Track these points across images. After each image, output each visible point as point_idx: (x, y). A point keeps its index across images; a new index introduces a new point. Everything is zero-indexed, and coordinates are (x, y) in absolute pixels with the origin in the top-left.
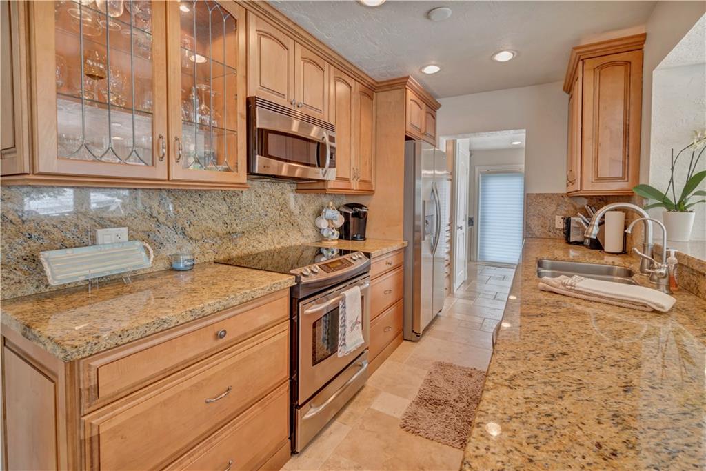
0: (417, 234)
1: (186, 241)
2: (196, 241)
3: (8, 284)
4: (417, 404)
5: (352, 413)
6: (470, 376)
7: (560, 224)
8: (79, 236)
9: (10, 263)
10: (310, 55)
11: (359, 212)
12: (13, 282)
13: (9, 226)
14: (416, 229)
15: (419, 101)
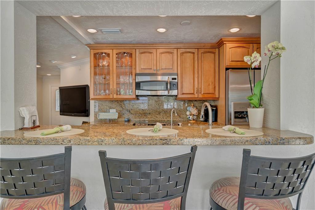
1: (130, 114)
2: (133, 114)
10: (165, 50)
15: (244, 45)
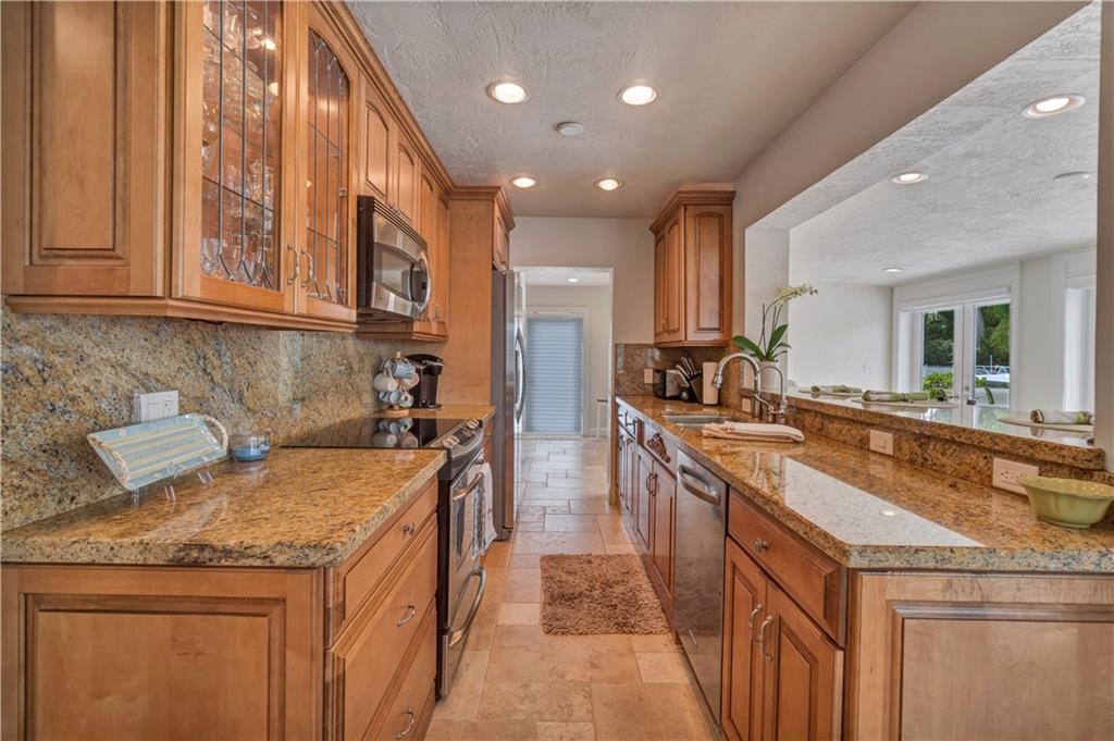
0: (508, 399)
1: (242, 411)
2: (256, 412)
3: (19, 500)
4: (550, 604)
5: (479, 637)
6: (589, 562)
7: (649, 377)
8: (117, 406)
9: (24, 459)
10: (405, 143)
11: (432, 366)
12: (26, 494)
13: (25, 390)
14: (507, 390)
